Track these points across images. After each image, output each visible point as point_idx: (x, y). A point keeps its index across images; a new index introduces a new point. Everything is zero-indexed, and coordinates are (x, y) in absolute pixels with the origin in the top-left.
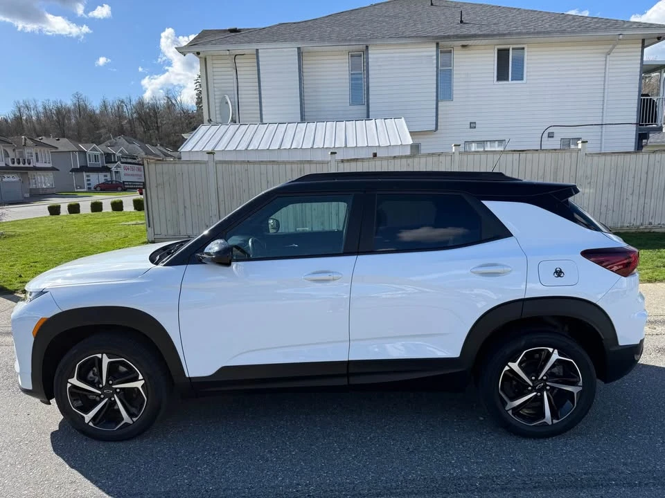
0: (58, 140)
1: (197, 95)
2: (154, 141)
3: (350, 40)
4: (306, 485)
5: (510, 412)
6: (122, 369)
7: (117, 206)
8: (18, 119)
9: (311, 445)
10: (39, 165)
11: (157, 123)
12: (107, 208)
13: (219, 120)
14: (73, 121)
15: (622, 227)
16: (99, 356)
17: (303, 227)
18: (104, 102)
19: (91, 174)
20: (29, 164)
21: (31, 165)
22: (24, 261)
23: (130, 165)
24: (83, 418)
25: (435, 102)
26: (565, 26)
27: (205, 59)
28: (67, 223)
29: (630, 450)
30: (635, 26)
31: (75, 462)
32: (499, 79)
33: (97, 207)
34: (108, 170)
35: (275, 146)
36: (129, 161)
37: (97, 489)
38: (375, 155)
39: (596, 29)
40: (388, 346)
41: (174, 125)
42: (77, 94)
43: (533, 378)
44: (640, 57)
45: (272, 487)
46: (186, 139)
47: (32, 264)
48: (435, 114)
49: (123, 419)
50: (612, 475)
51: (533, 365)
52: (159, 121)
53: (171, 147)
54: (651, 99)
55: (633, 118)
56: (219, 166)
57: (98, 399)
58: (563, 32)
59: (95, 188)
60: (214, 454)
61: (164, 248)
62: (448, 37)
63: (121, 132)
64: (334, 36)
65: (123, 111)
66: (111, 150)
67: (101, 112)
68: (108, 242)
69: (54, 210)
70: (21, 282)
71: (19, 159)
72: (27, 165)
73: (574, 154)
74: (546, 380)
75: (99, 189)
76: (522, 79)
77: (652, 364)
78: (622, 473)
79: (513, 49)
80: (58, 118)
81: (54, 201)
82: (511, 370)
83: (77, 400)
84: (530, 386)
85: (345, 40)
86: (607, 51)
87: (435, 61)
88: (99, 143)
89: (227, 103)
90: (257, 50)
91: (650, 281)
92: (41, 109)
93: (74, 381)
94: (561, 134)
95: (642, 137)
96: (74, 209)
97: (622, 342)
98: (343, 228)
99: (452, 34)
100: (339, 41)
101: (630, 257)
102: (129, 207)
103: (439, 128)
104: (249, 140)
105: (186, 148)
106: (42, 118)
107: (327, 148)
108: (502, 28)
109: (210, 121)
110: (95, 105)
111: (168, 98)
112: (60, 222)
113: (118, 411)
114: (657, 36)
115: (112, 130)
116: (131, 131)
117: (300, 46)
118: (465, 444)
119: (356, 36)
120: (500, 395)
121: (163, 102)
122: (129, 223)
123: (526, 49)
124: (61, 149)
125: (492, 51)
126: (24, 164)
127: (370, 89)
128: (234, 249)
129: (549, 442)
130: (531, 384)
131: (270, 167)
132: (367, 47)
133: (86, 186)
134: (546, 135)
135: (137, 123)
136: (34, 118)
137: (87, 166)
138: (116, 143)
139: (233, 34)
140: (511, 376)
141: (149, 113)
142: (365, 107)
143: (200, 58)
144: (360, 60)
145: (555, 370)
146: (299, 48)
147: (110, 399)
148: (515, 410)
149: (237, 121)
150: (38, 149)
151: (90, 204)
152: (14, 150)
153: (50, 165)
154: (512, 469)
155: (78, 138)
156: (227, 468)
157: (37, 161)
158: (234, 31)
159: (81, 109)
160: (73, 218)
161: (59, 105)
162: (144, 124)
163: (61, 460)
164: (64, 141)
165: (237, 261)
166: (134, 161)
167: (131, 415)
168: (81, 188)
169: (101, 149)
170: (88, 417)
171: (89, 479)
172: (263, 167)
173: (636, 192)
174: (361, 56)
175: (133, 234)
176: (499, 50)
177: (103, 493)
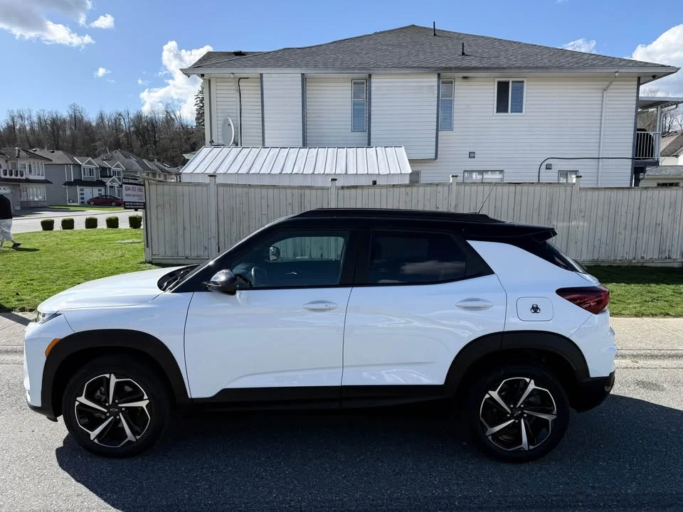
0: (53, 152)
1: (197, 110)
2: (151, 156)
3: (353, 69)
4: (298, 502)
5: (490, 438)
6: (128, 389)
7: (113, 223)
8: (11, 129)
9: (304, 465)
10: (31, 177)
11: (155, 138)
12: (102, 225)
13: (221, 142)
14: (68, 132)
15: (615, 260)
16: (108, 376)
17: (302, 256)
18: (101, 114)
19: (85, 188)
20: (22, 176)
21: (24, 178)
22: (20, 278)
23: (131, 186)
24: (89, 435)
25: (435, 132)
26: (563, 61)
27: (209, 81)
28: (62, 239)
29: (599, 475)
30: (631, 64)
31: (80, 475)
32: (499, 111)
33: (91, 223)
34: (103, 184)
35: (276, 171)
36: (132, 181)
37: (102, 501)
38: (375, 183)
39: (593, 66)
40: (383, 372)
41: (171, 140)
42: (74, 105)
43: (512, 406)
44: (636, 95)
45: (267, 503)
46: (188, 160)
47: (29, 282)
48: (434, 144)
49: (127, 437)
50: (581, 498)
51: (511, 393)
52: (157, 136)
53: (169, 163)
54: (647, 134)
55: (629, 152)
56: (221, 189)
57: (103, 417)
58: (561, 68)
59: (89, 203)
60: (212, 472)
61: (171, 275)
62: (450, 69)
63: (117, 145)
64: (338, 64)
65: (120, 124)
66: (106, 164)
67: (98, 124)
68: (105, 261)
69: (48, 225)
70: (18, 300)
71: (11, 171)
72: (19, 177)
73: (568, 188)
74: (523, 409)
75: (92, 203)
76: (521, 111)
77: (630, 396)
78: (590, 495)
79: (513, 82)
80: (53, 128)
81: (47, 215)
82: (491, 398)
83: (84, 417)
84: (509, 413)
85: (348, 68)
86: (605, 87)
87: (436, 92)
88: (95, 157)
89: (229, 125)
90: (261, 74)
91: (636, 315)
92: (35, 119)
93: (82, 399)
94: (559, 165)
95: (638, 171)
96: (68, 224)
97: (592, 375)
98: (341, 258)
99: (453, 66)
100: (342, 69)
101: (601, 296)
102: (124, 224)
103: (439, 156)
104: (251, 164)
105: (188, 169)
106: (37, 129)
107: (327, 174)
108: (503, 62)
109: (212, 142)
110: (91, 117)
111: (167, 112)
112: (53, 239)
113: (123, 428)
114: (652, 75)
115: (108, 144)
116: (128, 144)
117: (303, 72)
118: (447, 467)
119: (360, 64)
120: (481, 421)
121: (162, 116)
122: (126, 241)
123: (525, 84)
124: (55, 161)
125: (492, 83)
126: (17, 175)
127: (372, 117)
128: (238, 277)
129: (526, 467)
130: (510, 412)
131: (271, 191)
132: (370, 76)
133: (79, 200)
134: (544, 167)
135: (134, 137)
136: (28, 128)
137: (81, 180)
138: (112, 157)
139: (239, 57)
140: (492, 403)
141: (146, 127)
142: (366, 134)
143: (204, 79)
144: (362, 88)
145: (532, 399)
146: (303, 74)
147: (115, 417)
148: (494, 435)
149: (239, 144)
150: (32, 161)
151: (85, 220)
152: (6, 161)
153: (43, 178)
154: (489, 490)
155: (72, 150)
156: (225, 485)
157: (30, 171)
158: (239, 54)
159: (77, 121)
160: (67, 234)
161: (55, 116)
162: (141, 138)
163: (66, 474)
164: (59, 153)
165: (241, 289)
166: (136, 182)
167: (134, 433)
168: (73, 202)
169: (96, 163)
170: (93, 435)
171: (94, 493)
172: (264, 191)
173: (629, 227)
174: (364, 83)
175: (130, 253)
176: (499, 83)
177: (108, 505)
